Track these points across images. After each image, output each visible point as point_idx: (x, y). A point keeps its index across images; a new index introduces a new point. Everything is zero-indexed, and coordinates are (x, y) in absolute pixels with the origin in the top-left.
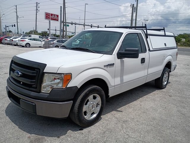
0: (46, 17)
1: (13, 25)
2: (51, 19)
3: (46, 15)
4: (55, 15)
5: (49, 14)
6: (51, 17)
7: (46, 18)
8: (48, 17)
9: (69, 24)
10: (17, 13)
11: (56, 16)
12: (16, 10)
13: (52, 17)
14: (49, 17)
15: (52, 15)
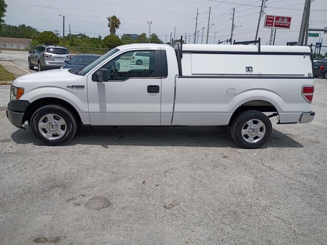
0: (267, 23)
1: (229, 39)
2: (276, 26)
3: (267, 19)
4: (283, 18)
5: (274, 17)
6: (275, 23)
7: (266, 25)
8: (269, 23)
9: (318, 32)
10: (233, 20)
11: (286, 20)
12: (234, 15)
13: (277, 22)
14: (272, 23)
15: (278, 18)
